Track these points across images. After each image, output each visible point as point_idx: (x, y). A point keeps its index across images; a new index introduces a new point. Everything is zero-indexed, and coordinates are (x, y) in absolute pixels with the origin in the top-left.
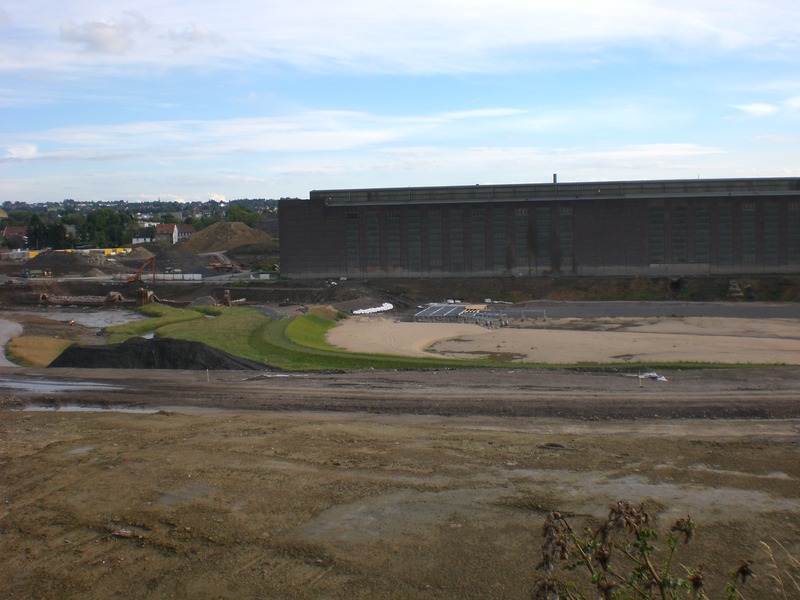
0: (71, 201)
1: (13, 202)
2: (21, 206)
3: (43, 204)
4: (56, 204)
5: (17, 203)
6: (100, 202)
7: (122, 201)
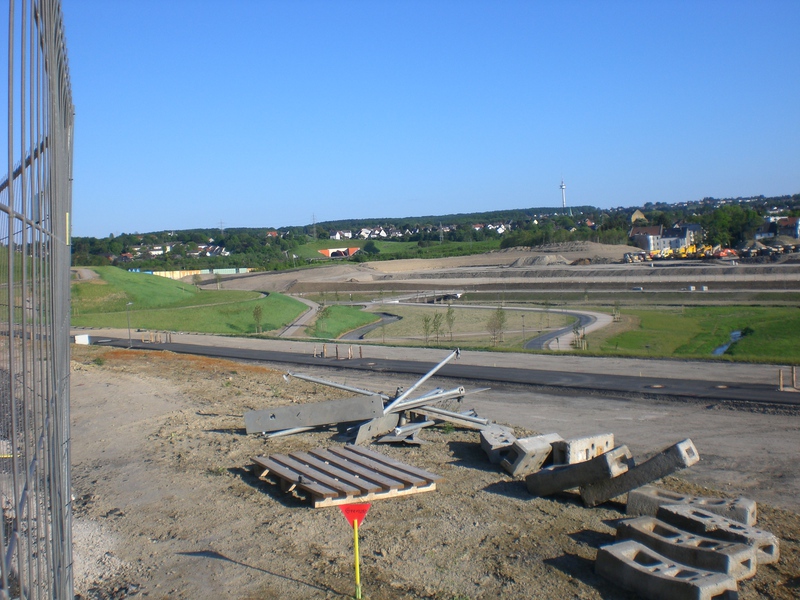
0: (711, 199)
1: (654, 203)
2: (662, 207)
3: (682, 203)
4: (696, 203)
5: (658, 204)
6: (740, 198)
7: (761, 197)
